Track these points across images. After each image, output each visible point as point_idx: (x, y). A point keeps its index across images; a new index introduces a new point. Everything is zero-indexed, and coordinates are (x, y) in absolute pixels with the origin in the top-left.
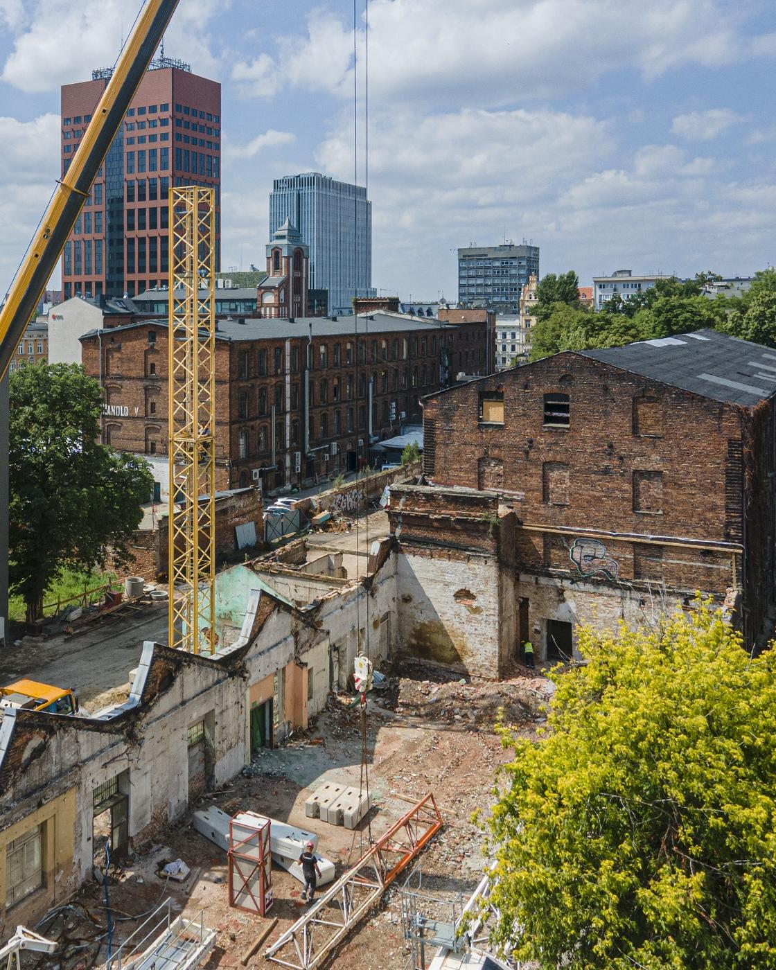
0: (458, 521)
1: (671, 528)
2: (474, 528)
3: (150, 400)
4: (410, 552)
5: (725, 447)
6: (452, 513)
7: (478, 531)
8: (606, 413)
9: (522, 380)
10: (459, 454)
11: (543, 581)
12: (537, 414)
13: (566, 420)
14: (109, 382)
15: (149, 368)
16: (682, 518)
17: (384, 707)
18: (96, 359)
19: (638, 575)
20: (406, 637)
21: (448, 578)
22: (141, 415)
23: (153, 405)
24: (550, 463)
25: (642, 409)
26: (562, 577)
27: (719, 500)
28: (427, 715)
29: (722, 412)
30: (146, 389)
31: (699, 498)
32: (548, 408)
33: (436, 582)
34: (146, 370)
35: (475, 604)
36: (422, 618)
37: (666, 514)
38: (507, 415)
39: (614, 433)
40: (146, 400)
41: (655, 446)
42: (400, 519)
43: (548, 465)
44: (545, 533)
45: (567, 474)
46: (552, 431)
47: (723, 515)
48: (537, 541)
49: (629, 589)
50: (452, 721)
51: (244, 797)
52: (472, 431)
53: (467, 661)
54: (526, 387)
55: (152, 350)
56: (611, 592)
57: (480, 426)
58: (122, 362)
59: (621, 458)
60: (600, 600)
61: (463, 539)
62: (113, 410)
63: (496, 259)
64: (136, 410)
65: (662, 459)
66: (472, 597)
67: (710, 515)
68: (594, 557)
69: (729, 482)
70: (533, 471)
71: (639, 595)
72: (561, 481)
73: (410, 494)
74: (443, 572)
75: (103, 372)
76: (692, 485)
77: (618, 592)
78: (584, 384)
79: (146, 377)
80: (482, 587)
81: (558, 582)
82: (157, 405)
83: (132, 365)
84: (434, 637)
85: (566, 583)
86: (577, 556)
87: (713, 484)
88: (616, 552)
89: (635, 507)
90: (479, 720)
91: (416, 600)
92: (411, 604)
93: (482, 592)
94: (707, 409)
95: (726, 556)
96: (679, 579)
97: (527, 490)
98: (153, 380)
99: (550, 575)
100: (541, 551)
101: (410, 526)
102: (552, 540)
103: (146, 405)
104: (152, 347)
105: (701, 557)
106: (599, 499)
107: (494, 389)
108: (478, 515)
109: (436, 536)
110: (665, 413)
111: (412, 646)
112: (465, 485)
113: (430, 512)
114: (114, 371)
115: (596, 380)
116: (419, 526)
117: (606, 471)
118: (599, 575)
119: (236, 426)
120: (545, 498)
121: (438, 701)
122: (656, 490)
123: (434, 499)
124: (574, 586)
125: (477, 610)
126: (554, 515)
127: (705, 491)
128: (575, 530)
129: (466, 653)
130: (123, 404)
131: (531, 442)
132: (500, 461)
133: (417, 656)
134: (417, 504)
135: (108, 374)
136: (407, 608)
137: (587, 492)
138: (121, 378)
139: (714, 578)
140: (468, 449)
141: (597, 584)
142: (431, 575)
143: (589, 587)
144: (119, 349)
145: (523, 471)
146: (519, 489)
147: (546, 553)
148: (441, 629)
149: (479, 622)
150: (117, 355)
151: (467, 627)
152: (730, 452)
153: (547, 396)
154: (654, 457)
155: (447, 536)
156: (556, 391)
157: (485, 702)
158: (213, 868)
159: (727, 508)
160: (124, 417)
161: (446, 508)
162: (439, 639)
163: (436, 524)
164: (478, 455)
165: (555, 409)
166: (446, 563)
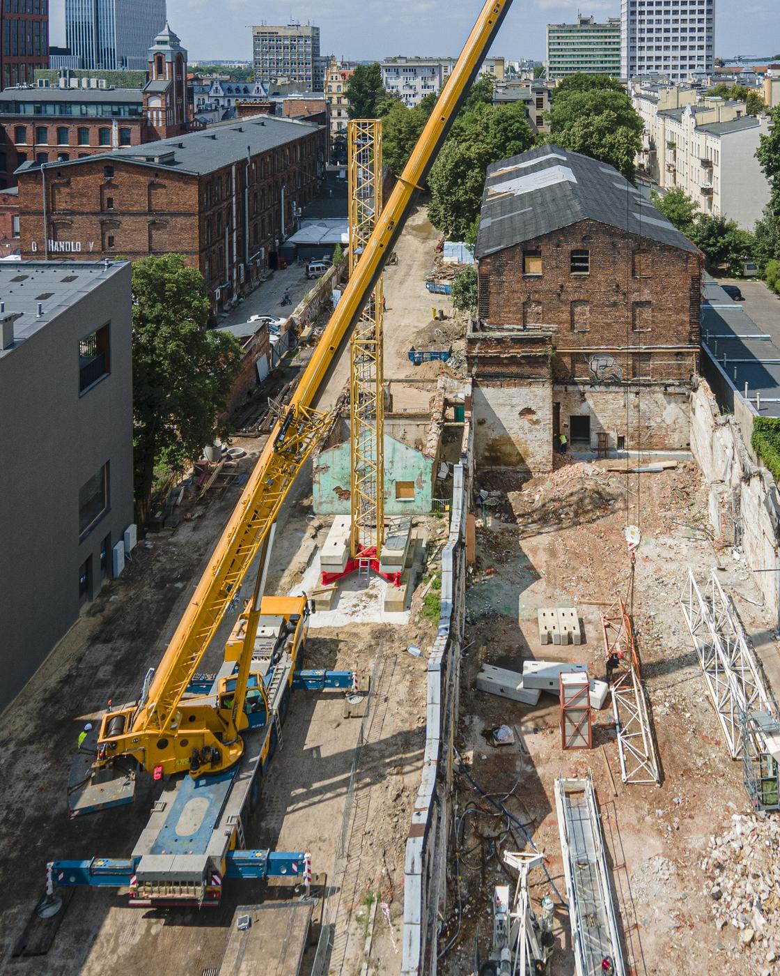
0: (523, 357)
1: (657, 340)
2: (533, 361)
3: (107, 235)
4: (484, 385)
5: (689, 281)
6: (518, 352)
7: (538, 363)
8: (614, 263)
9: (555, 241)
10: (508, 300)
11: (570, 388)
12: (566, 266)
13: (586, 269)
14: (55, 217)
15: (106, 202)
16: (663, 332)
17: (506, 521)
18: (38, 195)
19: (634, 375)
20: (481, 451)
21: (514, 401)
22: (96, 249)
23: (111, 239)
24: (575, 301)
25: (637, 258)
26: (585, 383)
27: (686, 317)
28: (539, 520)
29: (688, 258)
30: (102, 223)
31: (674, 317)
32: (573, 260)
33: (505, 405)
34: (102, 204)
35: (534, 417)
36: (494, 435)
37: (653, 330)
38: (544, 268)
39: (620, 277)
40: (103, 234)
41: (646, 284)
42: (477, 361)
43: (574, 303)
44: (572, 354)
45: (588, 308)
46: (577, 278)
47: (688, 328)
48: (567, 360)
49: (629, 385)
50: (560, 521)
51: (486, 644)
52: (518, 282)
53: (530, 462)
54: (558, 246)
55: (109, 185)
56: (617, 389)
57: (524, 278)
58: (72, 197)
59: (624, 294)
60: (610, 396)
61: (527, 370)
62: (62, 247)
63: (286, 37)
64: (91, 245)
65: (651, 292)
66: (533, 413)
67: (680, 328)
68: (606, 366)
69: (692, 304)
70: (564, 308)
71: (635, 389)
72: (583, 314)
73: (484, 340)
74: (511, 397)
75: (48, 207)
76: (670, 309)
77: (622, 389)
78: (599, 242)
79: (102, 212)
80: (541, 404)
81: (581, 388)
82: (116, 239)
83: (85, 200)
84: (503, 448)
85: (587, 388)
86: (594, 367)
87: (682, 307)
88: (621, 361)
89: (634, 327)
90: (577, 515)
91: (489, 421)
92: (485, 425)
93: (540, 408)
94: (679, 256)
95: (689, 354)
96: (661, 374)
97: (560, 323)
98: (111, 214)
99: (575, 384)
100: (569, 367)
101: (484, 365)
102: (576, 358)
103: (103, 240)
104: (109, 183)
105: (674, 358)
106: (609, 325)
107: (534, 248)
108: (538, 351)
109: (505, 370)
110: (653, 260)
111: (486, 458)
112: (513, 323)
113: (500, 353)
114: (62, 206)
115: (608, 240)
116: (492, 365)
117: (615, 304)
118: (609, 379)
119: (204, 254)
120: (572, 327)
121: (544, 506)
122: (647, 314)
123: (504, 342)
124: (593, 389)
125: (537, 422)
126: (579, 340)
127: (678, 312)
128: (593, 349)
129: (528, 456)
130: (74, 239)
131: (562, 287)
132: (539, 303)
133: (489, 465)
134: (489, 347)
135: (54, 210)
136: (482, 429)
137: (601, 320)
138: (72, 213)
139: (682, 370)
140: (516, 295)
141: (607, 385)
142: (501, 401)
143: (603, 388)
144: (68, 184)
145: (557, 309)
146: (554, 322)
147: (573, 367)
148: (508, 441)
149: (538, 430)
150: (65, 190)
151: (529, 436)
152: (693, 284)
153: (573, 252)
154: (647, 291)
155: (514, 369)
156: (580, 248)
157: (575, 498)
158: (523, 720)
159: (691, 323)
160: (76, 253)
161: (513, 348)
162: (507, 449)
163: (505, 361)
164: (523, 299)
165: (579, 261)
166: (513, 390)
